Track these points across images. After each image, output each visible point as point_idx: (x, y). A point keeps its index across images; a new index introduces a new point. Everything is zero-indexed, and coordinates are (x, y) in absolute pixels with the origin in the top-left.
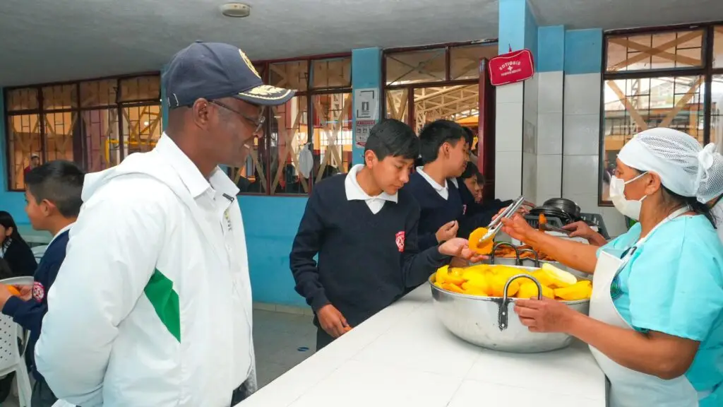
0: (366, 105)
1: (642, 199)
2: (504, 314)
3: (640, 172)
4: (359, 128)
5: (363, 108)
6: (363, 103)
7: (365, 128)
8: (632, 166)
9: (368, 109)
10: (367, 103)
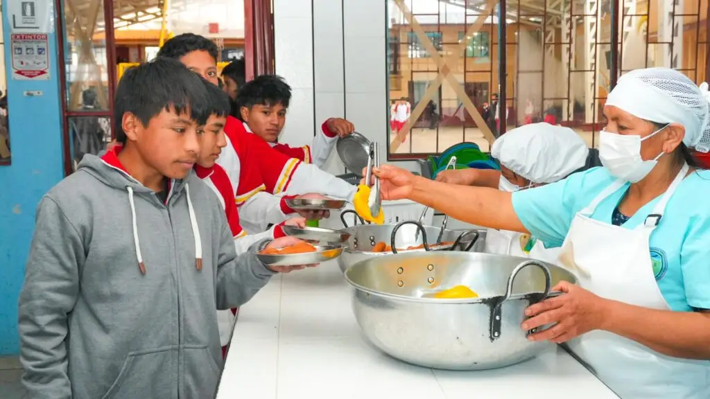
0: (28, 8)
1: (657, 158)
2: (497, 318)
3: (660, 125)
4: (18, 45)
5: (24, 13)
6: (24, 4)
7: (29, 45)
8: (645, 118)
9: (33, 13)
10: (32, 4)
